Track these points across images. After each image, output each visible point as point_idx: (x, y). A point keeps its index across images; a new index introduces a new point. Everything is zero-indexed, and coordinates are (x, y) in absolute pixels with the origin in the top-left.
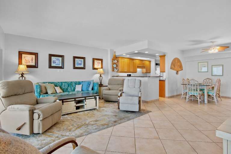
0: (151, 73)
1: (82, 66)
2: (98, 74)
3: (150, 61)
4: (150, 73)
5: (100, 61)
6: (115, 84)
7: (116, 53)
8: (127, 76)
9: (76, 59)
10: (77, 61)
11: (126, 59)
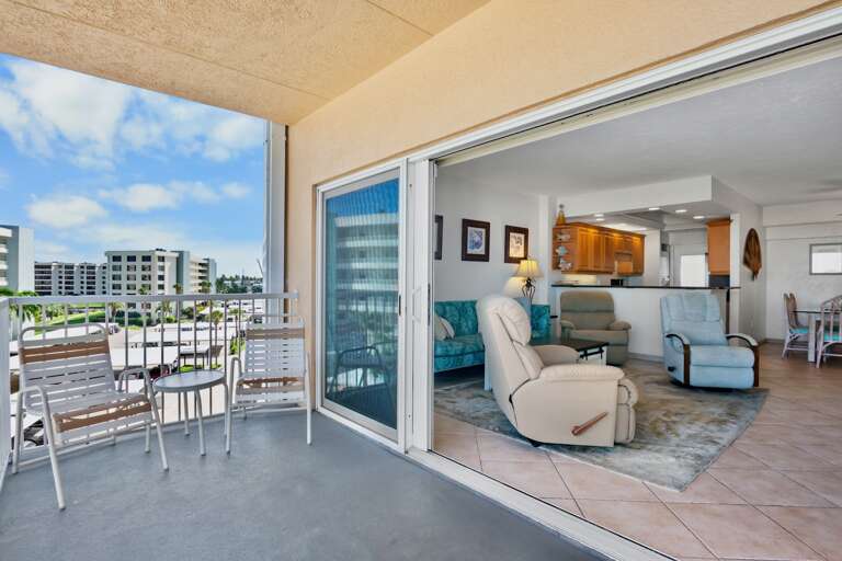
0: (645, 275)
1: (481, 251)
2: (521, 278)
3: (642, 237)
4: (641, 274)
5: (522, 236)
6: (589, 312)
7: (564, 210)
8: (609, 284)
9: (470, 229)
10: (471, 234)
11: (592, 231)
